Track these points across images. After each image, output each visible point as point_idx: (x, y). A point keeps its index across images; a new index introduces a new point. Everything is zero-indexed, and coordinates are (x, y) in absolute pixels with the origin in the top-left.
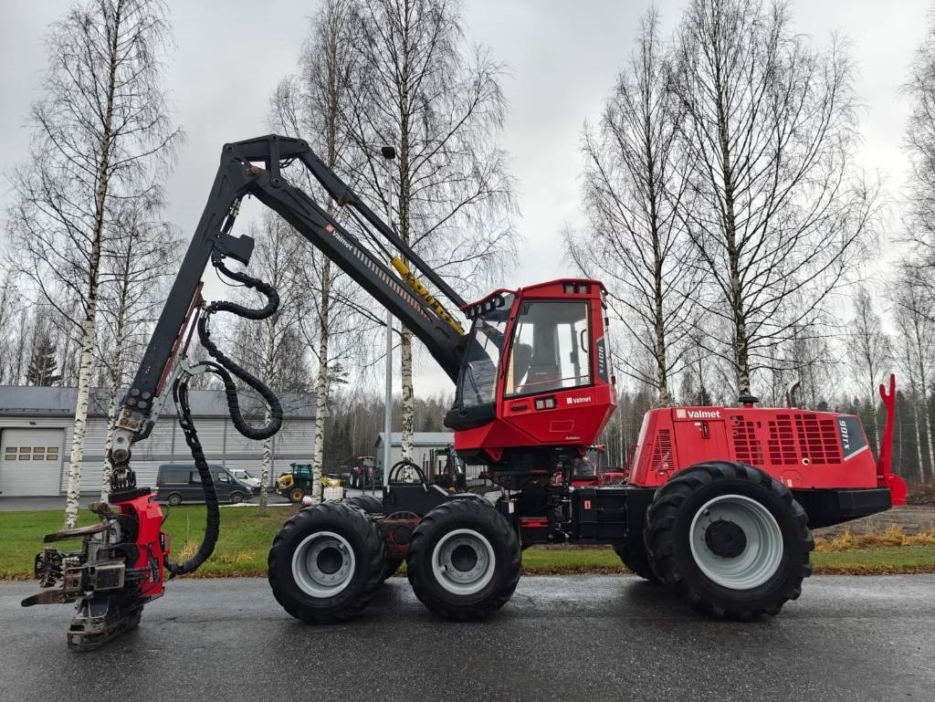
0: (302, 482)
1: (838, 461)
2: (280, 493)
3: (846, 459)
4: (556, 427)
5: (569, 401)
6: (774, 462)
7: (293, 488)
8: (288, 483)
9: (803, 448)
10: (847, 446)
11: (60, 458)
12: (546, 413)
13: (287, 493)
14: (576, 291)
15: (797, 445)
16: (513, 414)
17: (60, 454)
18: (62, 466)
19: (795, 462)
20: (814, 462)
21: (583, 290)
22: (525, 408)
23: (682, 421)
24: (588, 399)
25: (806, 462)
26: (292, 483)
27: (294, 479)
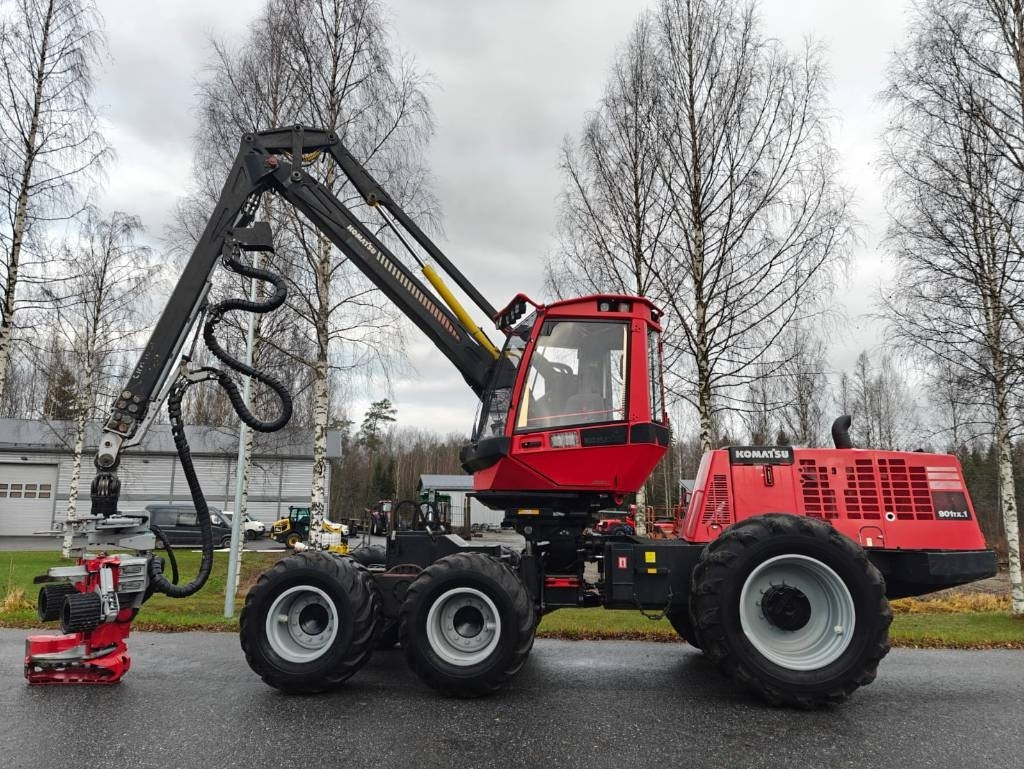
0: (299, 528)
2: (275, 538)
7: (290, 533)
8: (284, 527)
11: (52, 497)
13: (282, 538)
17: (52, 492)
18: (55, 504)
26: (288, 528)
27: (291, 523)
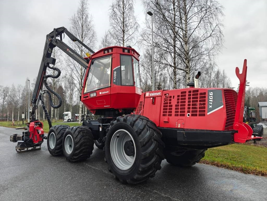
1: (204, 115)
3: (208, 114)
4: (99, 102)
5: (100, 93)
6: (175, 115)
9: (189, 108)
10: (211, 107)
12: (94, 98)
14: (108, 52)
15: (186, 107)
16: (84, 99)
19: (184, 115)
20: (192, 115)
21: (110, 51)
22: (88, 97)
23: (147, 97)
24: (108, 92)
25: (189, 115)
